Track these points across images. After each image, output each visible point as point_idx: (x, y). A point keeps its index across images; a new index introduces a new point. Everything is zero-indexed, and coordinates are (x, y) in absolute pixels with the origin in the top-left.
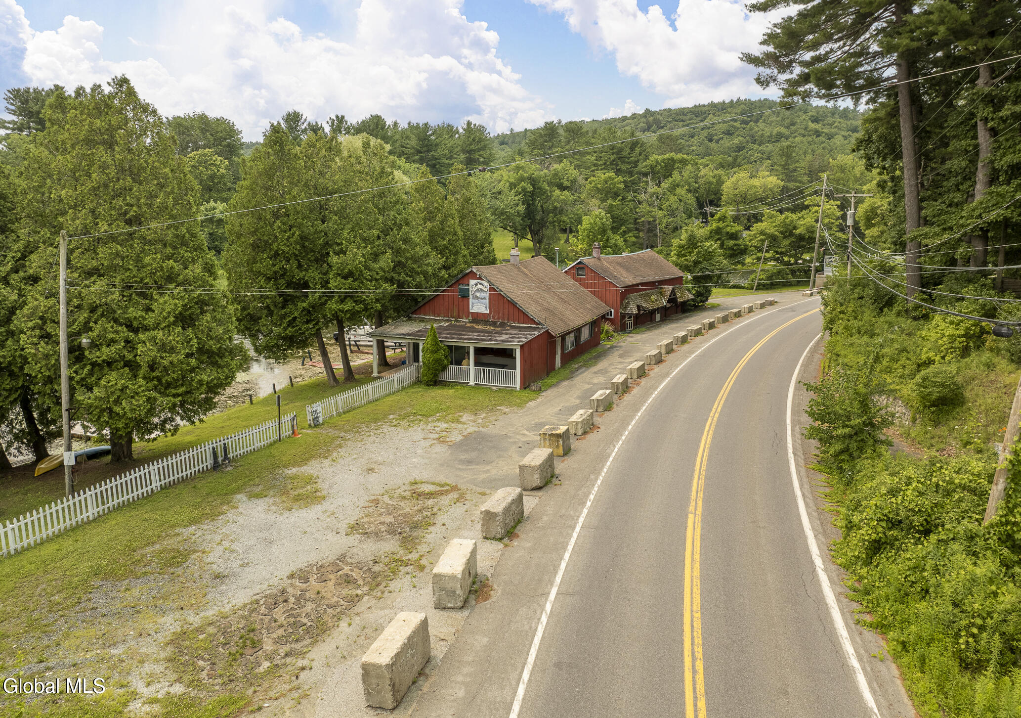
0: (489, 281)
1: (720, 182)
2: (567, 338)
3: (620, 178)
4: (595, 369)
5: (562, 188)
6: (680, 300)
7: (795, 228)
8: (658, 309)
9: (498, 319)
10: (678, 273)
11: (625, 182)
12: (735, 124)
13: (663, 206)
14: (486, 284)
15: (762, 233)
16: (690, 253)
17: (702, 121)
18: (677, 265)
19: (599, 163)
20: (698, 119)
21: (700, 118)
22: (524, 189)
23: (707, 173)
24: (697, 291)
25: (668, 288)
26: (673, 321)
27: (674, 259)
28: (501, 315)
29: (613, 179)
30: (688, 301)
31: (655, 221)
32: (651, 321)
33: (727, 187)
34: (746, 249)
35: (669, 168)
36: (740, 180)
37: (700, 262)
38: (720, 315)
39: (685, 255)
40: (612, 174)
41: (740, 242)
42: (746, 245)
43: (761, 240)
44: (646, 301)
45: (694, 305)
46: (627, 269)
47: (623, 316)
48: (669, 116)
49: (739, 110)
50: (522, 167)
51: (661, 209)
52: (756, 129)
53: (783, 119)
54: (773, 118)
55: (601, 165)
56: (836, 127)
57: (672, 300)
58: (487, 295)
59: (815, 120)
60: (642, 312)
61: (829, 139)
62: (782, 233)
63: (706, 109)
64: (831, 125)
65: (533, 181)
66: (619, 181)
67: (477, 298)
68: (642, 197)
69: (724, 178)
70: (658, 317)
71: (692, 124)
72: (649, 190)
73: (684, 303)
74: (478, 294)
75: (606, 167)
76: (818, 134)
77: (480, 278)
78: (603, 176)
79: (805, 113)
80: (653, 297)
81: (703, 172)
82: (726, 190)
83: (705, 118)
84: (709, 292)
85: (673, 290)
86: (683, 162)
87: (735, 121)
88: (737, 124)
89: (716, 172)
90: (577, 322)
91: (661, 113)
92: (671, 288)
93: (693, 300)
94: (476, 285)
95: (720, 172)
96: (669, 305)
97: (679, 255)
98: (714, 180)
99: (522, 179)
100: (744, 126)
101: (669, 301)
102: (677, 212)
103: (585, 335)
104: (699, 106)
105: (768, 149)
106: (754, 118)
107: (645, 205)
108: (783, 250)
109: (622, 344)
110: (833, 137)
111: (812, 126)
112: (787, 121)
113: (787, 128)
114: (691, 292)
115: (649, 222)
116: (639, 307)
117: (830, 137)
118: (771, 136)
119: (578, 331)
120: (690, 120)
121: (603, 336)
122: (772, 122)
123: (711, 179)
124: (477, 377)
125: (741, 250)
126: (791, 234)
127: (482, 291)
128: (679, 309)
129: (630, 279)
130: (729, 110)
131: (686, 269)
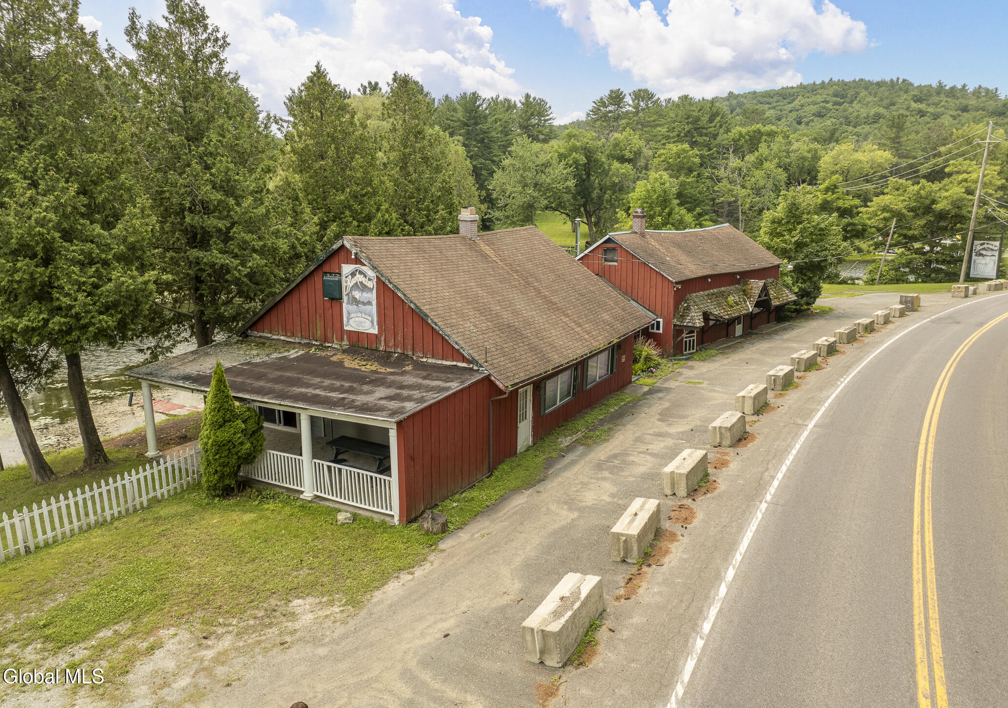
0: (374, 268)
1: (816, 158)
2: (550, 385)
3: (696, 151)
4: (601, 452)
5: (622, 160)
6: (775, 303)
7: (934, 202)
8: (738, 318)
9: (395, 346)
10: (773, 260)
11: (702, 157)
12: (827, 105)
13: (748, 184)
14: (371, 273)
15: (885, 209)
16: (790, 231)
17: (790, 103)
18: (769, 248)
19: (672, 135)
20: (785, 101)
21: (788, 101)
22: (576, 162)
23: (801, 146)
24: (801, 289)
25: (757, 285)
26: (763, 336)
27: (766, 239)
28: (400, 338)
29: (687, 152)
30: (788, 303)
31: (736, 202)
32: (727, 336)
33: (826, 161)
34: (864, 230)
35: (754, 141)
36: (842, 153)
37: (806, 245)
38: (844, 329)
39: (780, 235)
40: (686, 146)
41: (856, 220)
42: (864, 225)
43: (885, 219)
44: (719, 305)
45: (796, 311)
46: (689, 252)
47: (679, 330)
48: (754, 99)
49: (831, 91)
50: (574, 136)
51: (743, 187)
52: (851, 110)
53: (881, 100)
54: (870, 99)
55: (673, 137)
56: (943, 106)
57: (763, 303)
58: (373, 296)
59: (918, 100)
60: (711, 323)
61: (935, 119)
62: (911, 210)
63: (794, 90)
64: (936, 105)
65: (589, 153)
66: (694, 155)
67: (355, 302)
68: (722, 173)
69: (821, 153)
70: (739, 329)
71: (779, 106)
72: (731, 164)
73: (780, 308)
74: (357, 294)
75: (679, 139)
76: (922, 114)
77: (357, 261)
78: (675, 148)
79: (906, 92)
80: (731, 299)
81: (795, 146)
82: (823, 166)
83: (794, 100)
84: (818, 289)
85: (765, 289)
86: (772, 134)
87: (827, 102)
88: (829, 106)
89: (811, 146)
90: (575, 351)
91: (745, 96)
92: (761, 283)
93: (795, 302)
94: (353, 274)
95: (816, 145)
96: (757, 310)
97: (773, 234)
98: (809, 155)
99: (574, 149)
100: (837, 107)
101: (758, 305)
102: (763, 191)
103: (598, 370)
104: (787, 88)
105: (864, 131)
106: (848, 100)
107: (725, 182)
108: (916, 233)
109: (672, 384)
110: (939, 117)
111: (914, 105)
112: (886, 102)
113: (887, 108)
114: (791, 291)
115: (730, 204)
116: (706, 316)
117: (936, 117)
118: (868, 117)
119: (580, 366)
120: (777, 102)
121: (638, 366)
122: (869, 102)
123: (806, 154)
124: (318, 483)
125: (858, 231)
126: (928, 210)
127: (363, 288)
128: (773, 316)
129: (692, 269)
130: (820, 91)
131: (784, 253)
